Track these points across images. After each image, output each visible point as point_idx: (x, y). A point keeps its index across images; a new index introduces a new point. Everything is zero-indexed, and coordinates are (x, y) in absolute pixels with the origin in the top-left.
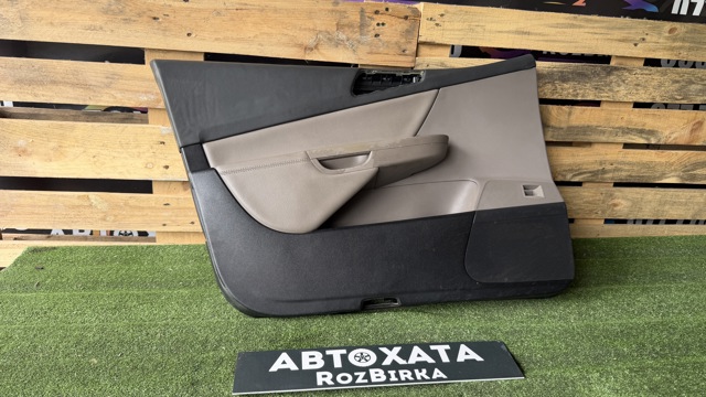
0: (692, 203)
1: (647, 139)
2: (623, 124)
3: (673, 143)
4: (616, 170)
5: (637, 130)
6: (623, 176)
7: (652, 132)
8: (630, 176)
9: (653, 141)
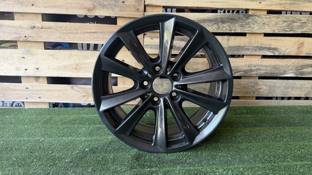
0: (304, 87)
1: (273, 53)
2: (259, 45)
3: (288, 55)
4: (258, 70)
5: (267, 48)
6: (262, 73)
7: (275, 49)
8: (266, 73)
9: (277, 54)
